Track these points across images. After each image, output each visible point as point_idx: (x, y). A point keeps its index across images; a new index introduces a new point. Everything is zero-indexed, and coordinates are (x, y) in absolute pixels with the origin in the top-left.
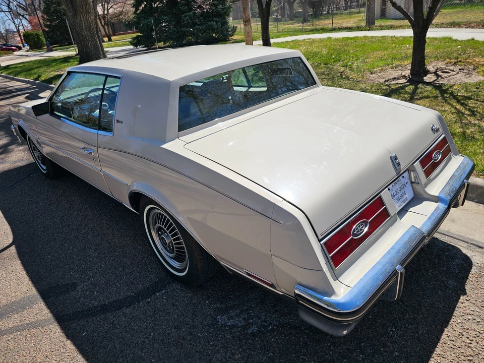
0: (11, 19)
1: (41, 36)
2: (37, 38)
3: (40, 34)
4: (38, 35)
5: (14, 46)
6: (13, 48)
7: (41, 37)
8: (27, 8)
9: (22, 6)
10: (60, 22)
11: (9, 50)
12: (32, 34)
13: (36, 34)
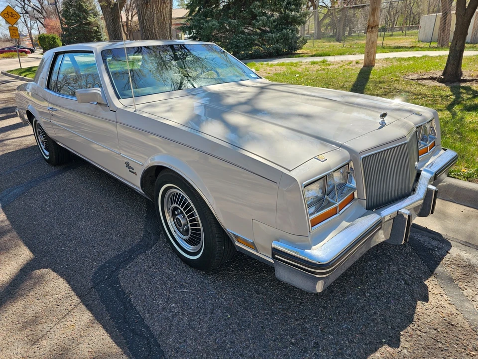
0: (24, 21)
1: (57, 39)
2: (53, 41)
3: (57, 38)
4: (54, 38)
5: (27, 49)
6: (26, 50)
7: (57, 41)
8: (42, 11)
9: (37, 8)
10: (79, 26)
11: (22, 51)
12: (48, 37)
13: (53, 37)
